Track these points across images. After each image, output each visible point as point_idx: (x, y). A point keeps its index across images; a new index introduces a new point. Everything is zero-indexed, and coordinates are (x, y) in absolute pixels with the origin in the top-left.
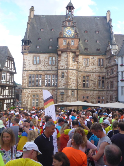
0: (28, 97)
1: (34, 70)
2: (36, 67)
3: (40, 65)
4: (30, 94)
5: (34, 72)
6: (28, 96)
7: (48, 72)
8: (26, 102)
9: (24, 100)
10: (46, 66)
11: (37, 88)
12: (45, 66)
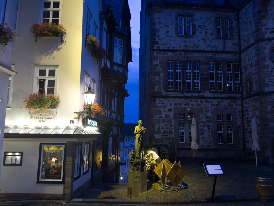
0: (167, 119)
1: (180, 51)
2: (186, 42)
3: (195, 37)
4: (172, 112)
5: (182, 54)
6: (167, 116)
7: (217, 56)
8: (162, 134)
9: (157, 126)
10: (211, 40)
11: (189, 95)
12: (207, 40)
